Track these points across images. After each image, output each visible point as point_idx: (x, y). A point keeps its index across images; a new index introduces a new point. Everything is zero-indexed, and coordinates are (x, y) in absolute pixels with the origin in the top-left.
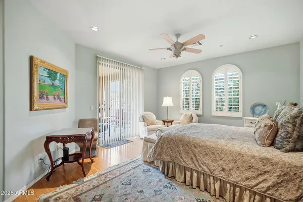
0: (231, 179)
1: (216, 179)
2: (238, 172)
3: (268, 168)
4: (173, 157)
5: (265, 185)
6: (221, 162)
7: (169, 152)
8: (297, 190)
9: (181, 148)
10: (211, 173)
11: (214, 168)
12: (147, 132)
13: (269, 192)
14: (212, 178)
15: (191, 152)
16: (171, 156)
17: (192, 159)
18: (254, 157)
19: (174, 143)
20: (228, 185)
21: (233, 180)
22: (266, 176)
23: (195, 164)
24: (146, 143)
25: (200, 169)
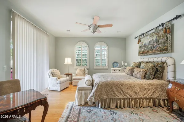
0: (139, 97)
1: (132, 99)
2: (141, 92)
3: (151, 87)
4: (109, 95)
5: (150, 94)
6: (134, 90)
7: (106, 93)
8: (158, 93)
9: (114, 88)
10: (131, 97)
11: (132, 94)
12: (59, 85)
13: (152, 97)
14: (131, 99)
15: (120, 89)
16: (107, 95)
17: (120, 93)
18: (146, 84)
19: (109, 87)
20: (138, 100)
21: (140, 96)
22: (150, 91)
23: (122, 95)
24: (80, 91)
25: (125, 97)
